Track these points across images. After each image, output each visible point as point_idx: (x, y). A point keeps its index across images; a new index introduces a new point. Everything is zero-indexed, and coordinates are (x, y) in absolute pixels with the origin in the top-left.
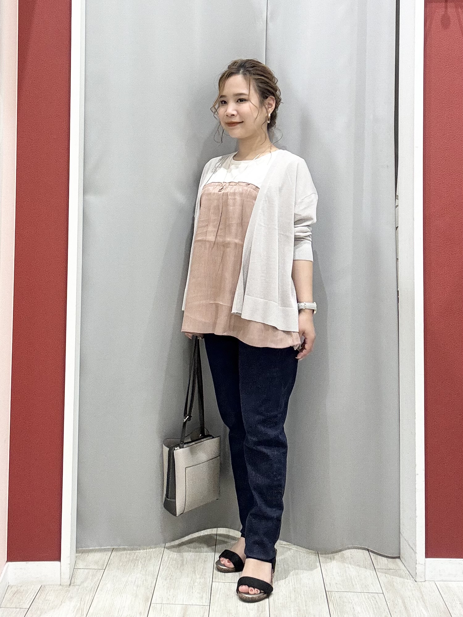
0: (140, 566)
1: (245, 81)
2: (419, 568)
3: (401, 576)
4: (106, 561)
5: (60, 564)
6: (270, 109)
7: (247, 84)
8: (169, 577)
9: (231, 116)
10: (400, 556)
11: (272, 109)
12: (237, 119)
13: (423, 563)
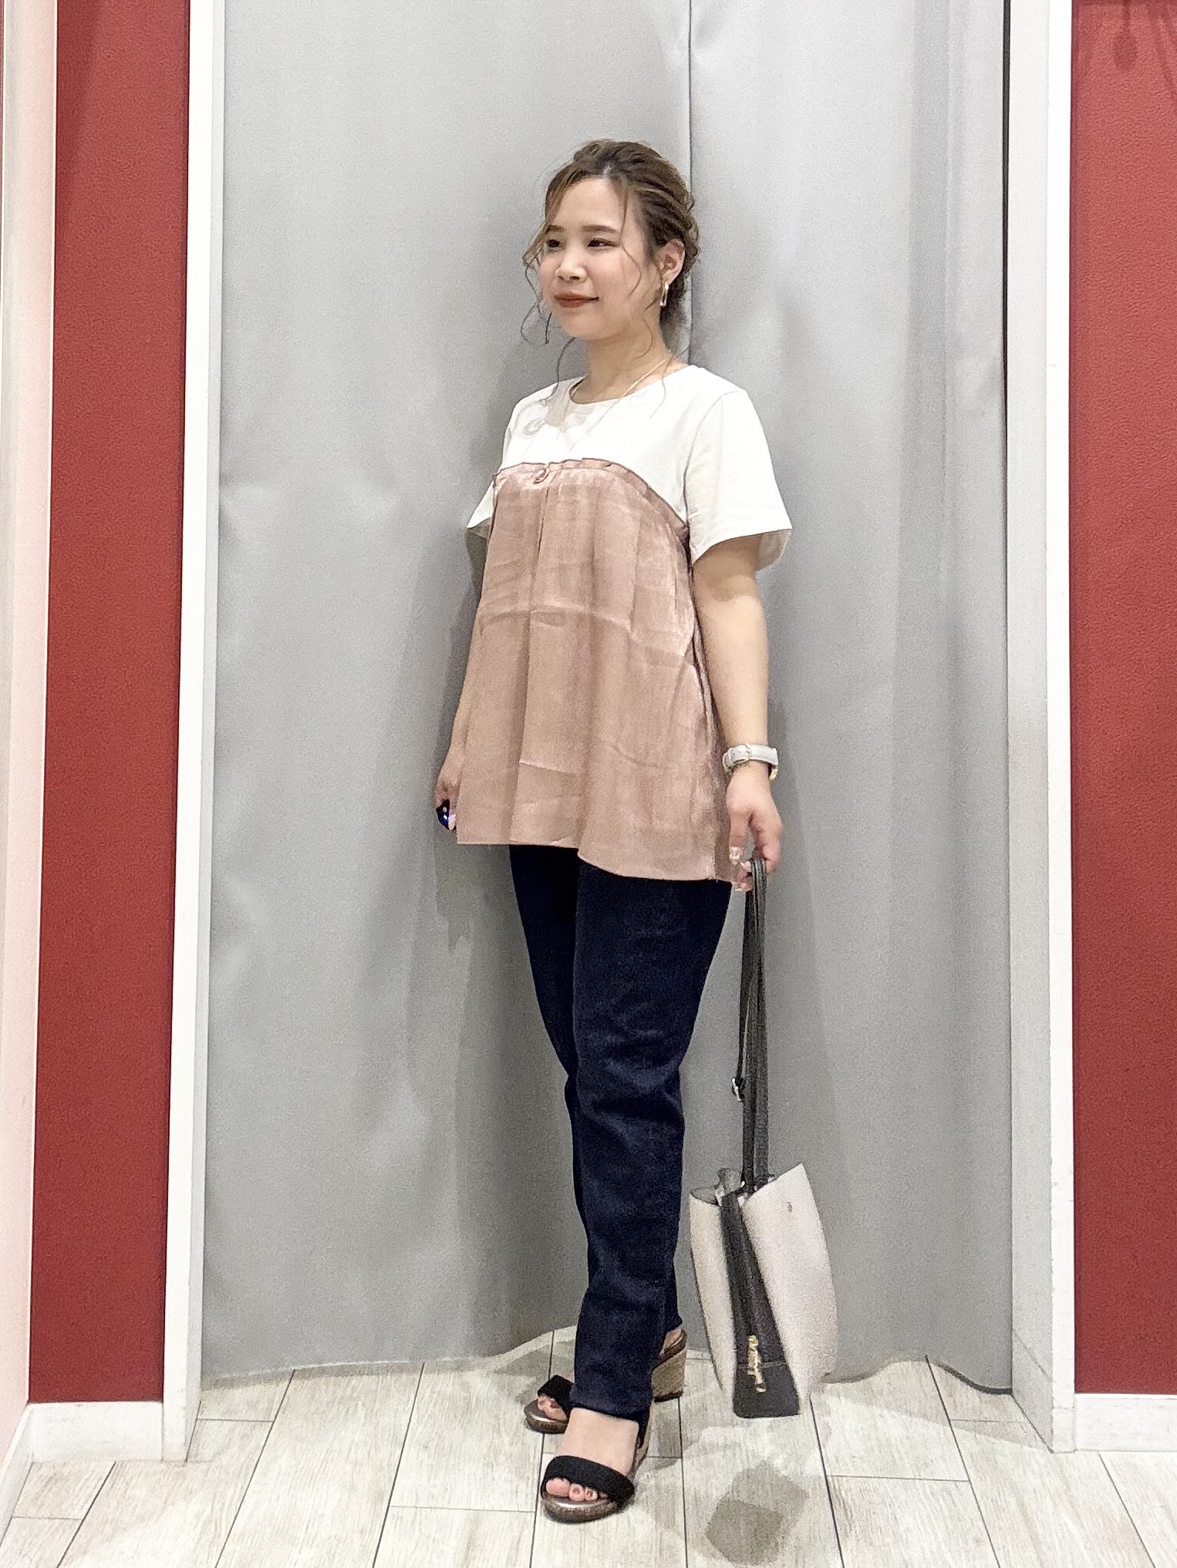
0: (361, 1413)
1: (615, 196)
2: (1060, 1420)
3: (1014, 1439)
4: (278, 1399)
5: (161, 1409)
6: (669, 271)
7: (620, 206)
8: (434, 1440)
9: (568, 279)
10: (1011, 1389)
11: (675, 272)
12: (585, 289)
13: (1071, 1406)
